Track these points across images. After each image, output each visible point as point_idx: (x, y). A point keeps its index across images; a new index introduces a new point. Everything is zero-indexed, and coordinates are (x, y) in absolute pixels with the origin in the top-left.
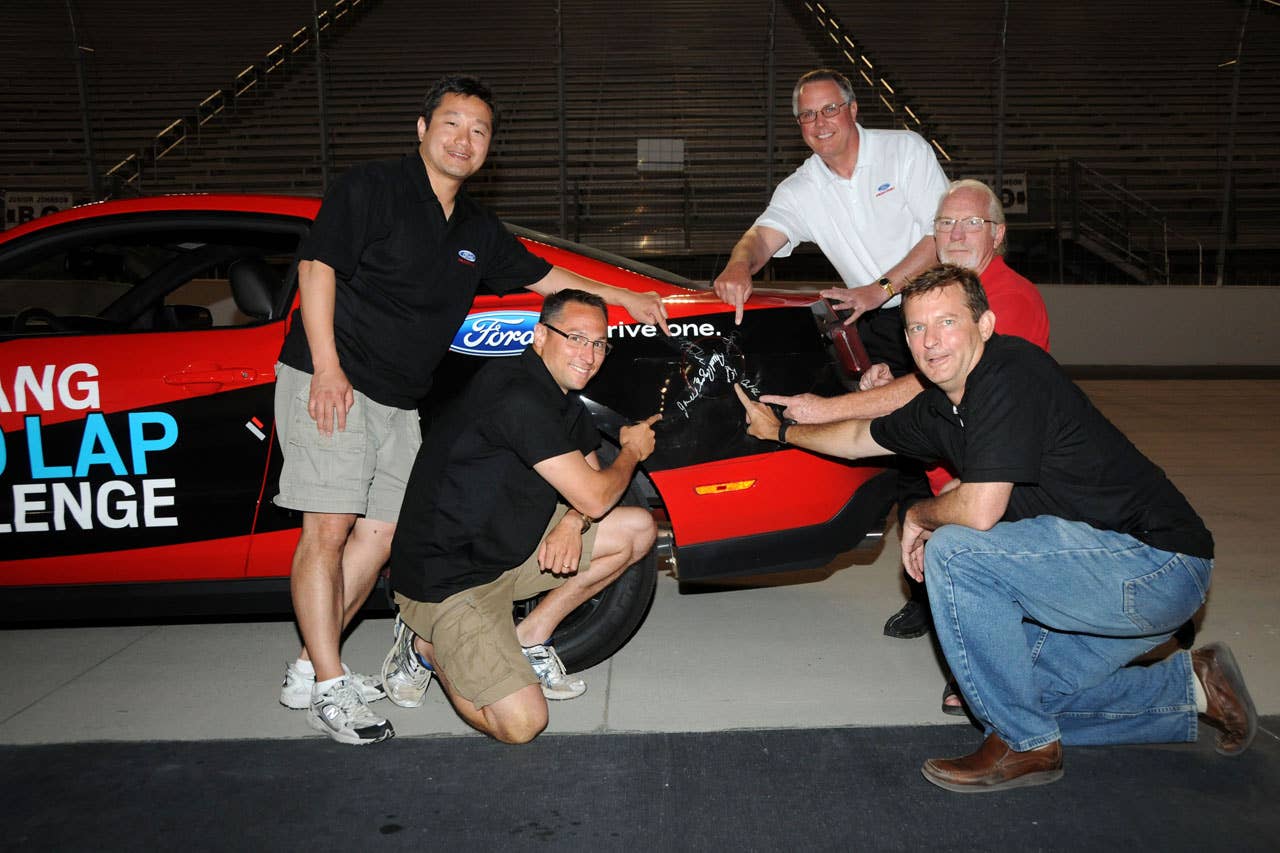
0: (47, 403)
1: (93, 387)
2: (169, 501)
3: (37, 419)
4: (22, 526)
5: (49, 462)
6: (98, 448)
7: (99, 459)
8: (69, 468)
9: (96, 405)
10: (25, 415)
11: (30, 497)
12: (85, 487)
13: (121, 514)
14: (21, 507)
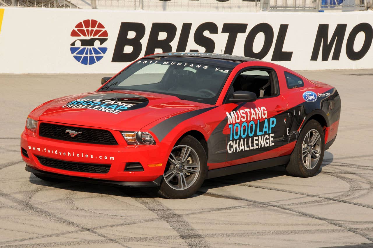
0: (261, 118)
1: (266, 112)
4: (255, 147)
5: (259, 131)
6: (266, 127)
7: (266, 130)
8: (262, 132)
9: (266, 117)
10: (258, 120)
11: (256, 140)
12: (263, 136)
13: (267, 143)
14: (255, 142)
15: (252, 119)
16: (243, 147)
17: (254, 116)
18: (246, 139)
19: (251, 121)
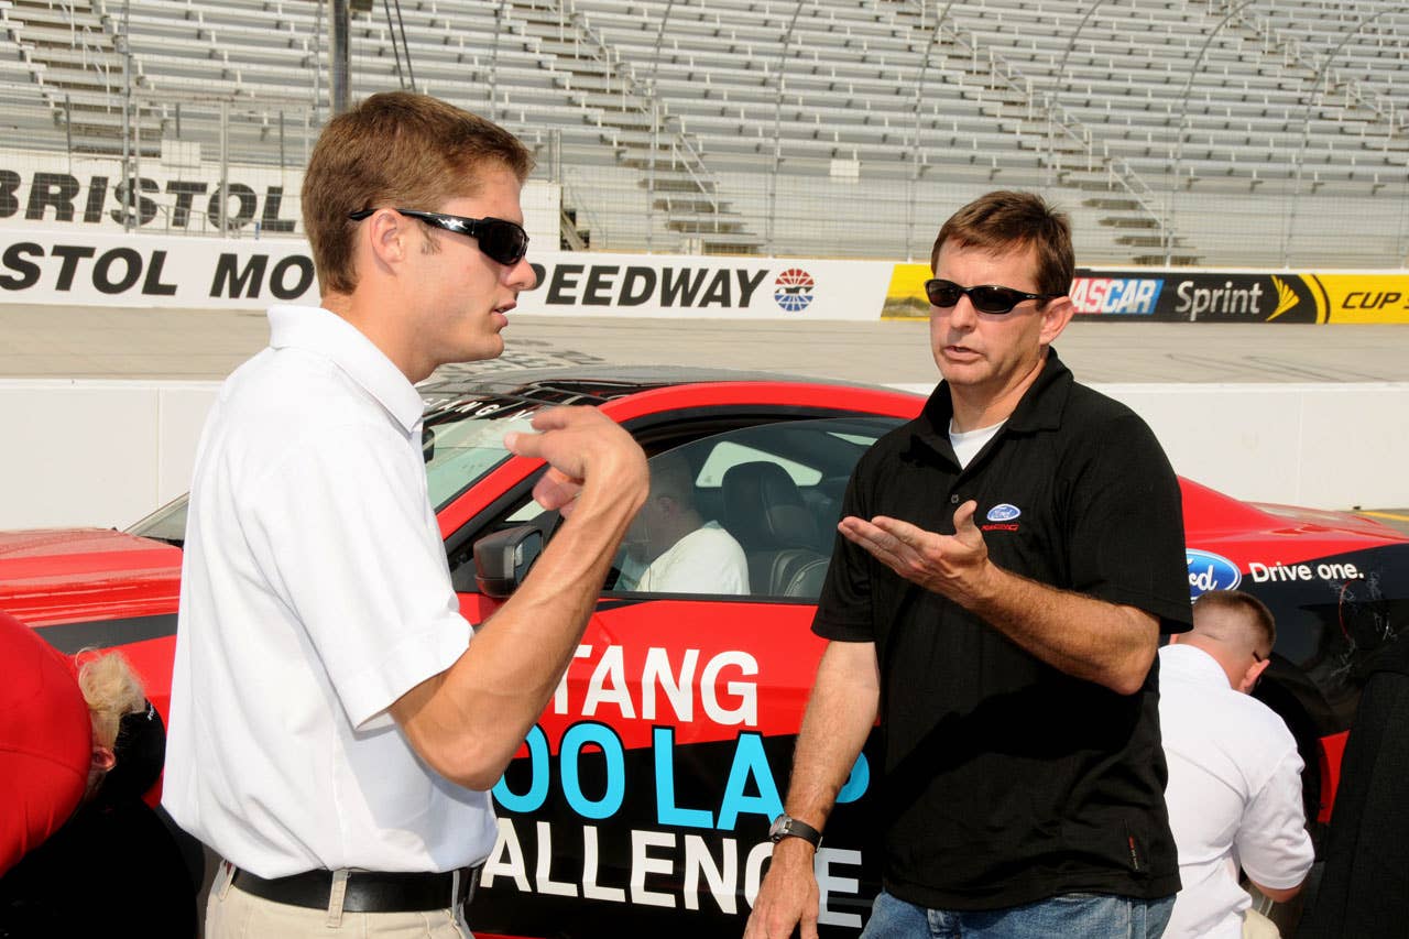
0: (684, 713)
1: (748, 692)
2: (850, 886)
3: (669, 733)
4: (641, 896)
5: (681, 801)
6: (751, 789)
7: (752, 806)
8: (709, 814)
9: (752, 721)
10: (654, 726)
11: (654, 852)
12: (730, 847)
14: (641, 866)
15: (589, 709)
16: (516, 870)
17: (621, 697)
18: (544, 830)
19: (575, 718)
